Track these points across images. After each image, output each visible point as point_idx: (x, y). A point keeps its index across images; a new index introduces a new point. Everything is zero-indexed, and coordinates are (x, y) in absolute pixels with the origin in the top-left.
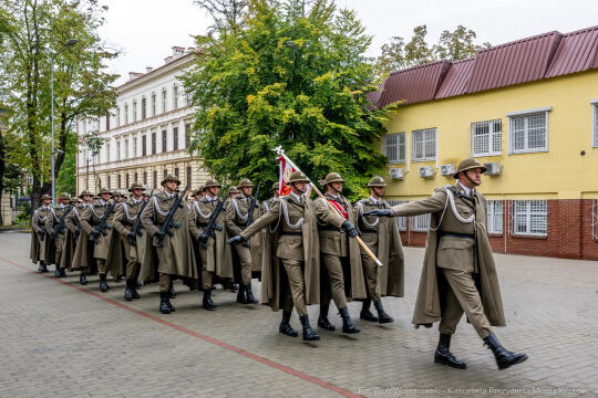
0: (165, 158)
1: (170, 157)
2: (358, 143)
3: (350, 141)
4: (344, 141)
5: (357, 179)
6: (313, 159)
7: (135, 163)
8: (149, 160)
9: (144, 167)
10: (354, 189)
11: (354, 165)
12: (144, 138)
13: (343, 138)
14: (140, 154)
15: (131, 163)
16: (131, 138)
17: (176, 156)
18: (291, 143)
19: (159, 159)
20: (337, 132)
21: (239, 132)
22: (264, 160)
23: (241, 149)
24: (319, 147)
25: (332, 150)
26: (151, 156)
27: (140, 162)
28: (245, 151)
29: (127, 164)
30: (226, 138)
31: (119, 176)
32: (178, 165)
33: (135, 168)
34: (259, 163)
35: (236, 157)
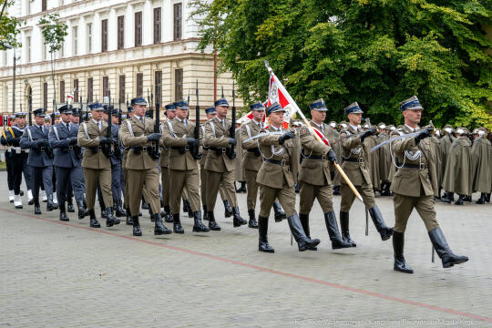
0: (139, 55)
1: (148, 54)
2: (469, 35)
3: (456, 33)
4: (448, 32)
5: (467, 92)
6: (405, 61)
7: (89, 63)
8: (113, 59)
9: (102, 69)
10: (466, 106)
11: (461, 69)
12: (105, 23)
13: (446, 27)
14: (97, 48)
15: (82, 63)
16: (82, 24)
17: (157, 53)
18: (367, 36)
19: (130, 56)
20: (437, 18)
21: (287, 18)
22: (327, 61)
23: (289, 43)
24: (414, 42)
25: (435, 46)
26: (116, 52)
27: (97, 61)
28: (297, 48)
29: (75, 64)
30: (267, 28)
31: (63, 83)
32: (161, 67)
33: (88, 70)
34: (320, 66)
35: (282, 56)
